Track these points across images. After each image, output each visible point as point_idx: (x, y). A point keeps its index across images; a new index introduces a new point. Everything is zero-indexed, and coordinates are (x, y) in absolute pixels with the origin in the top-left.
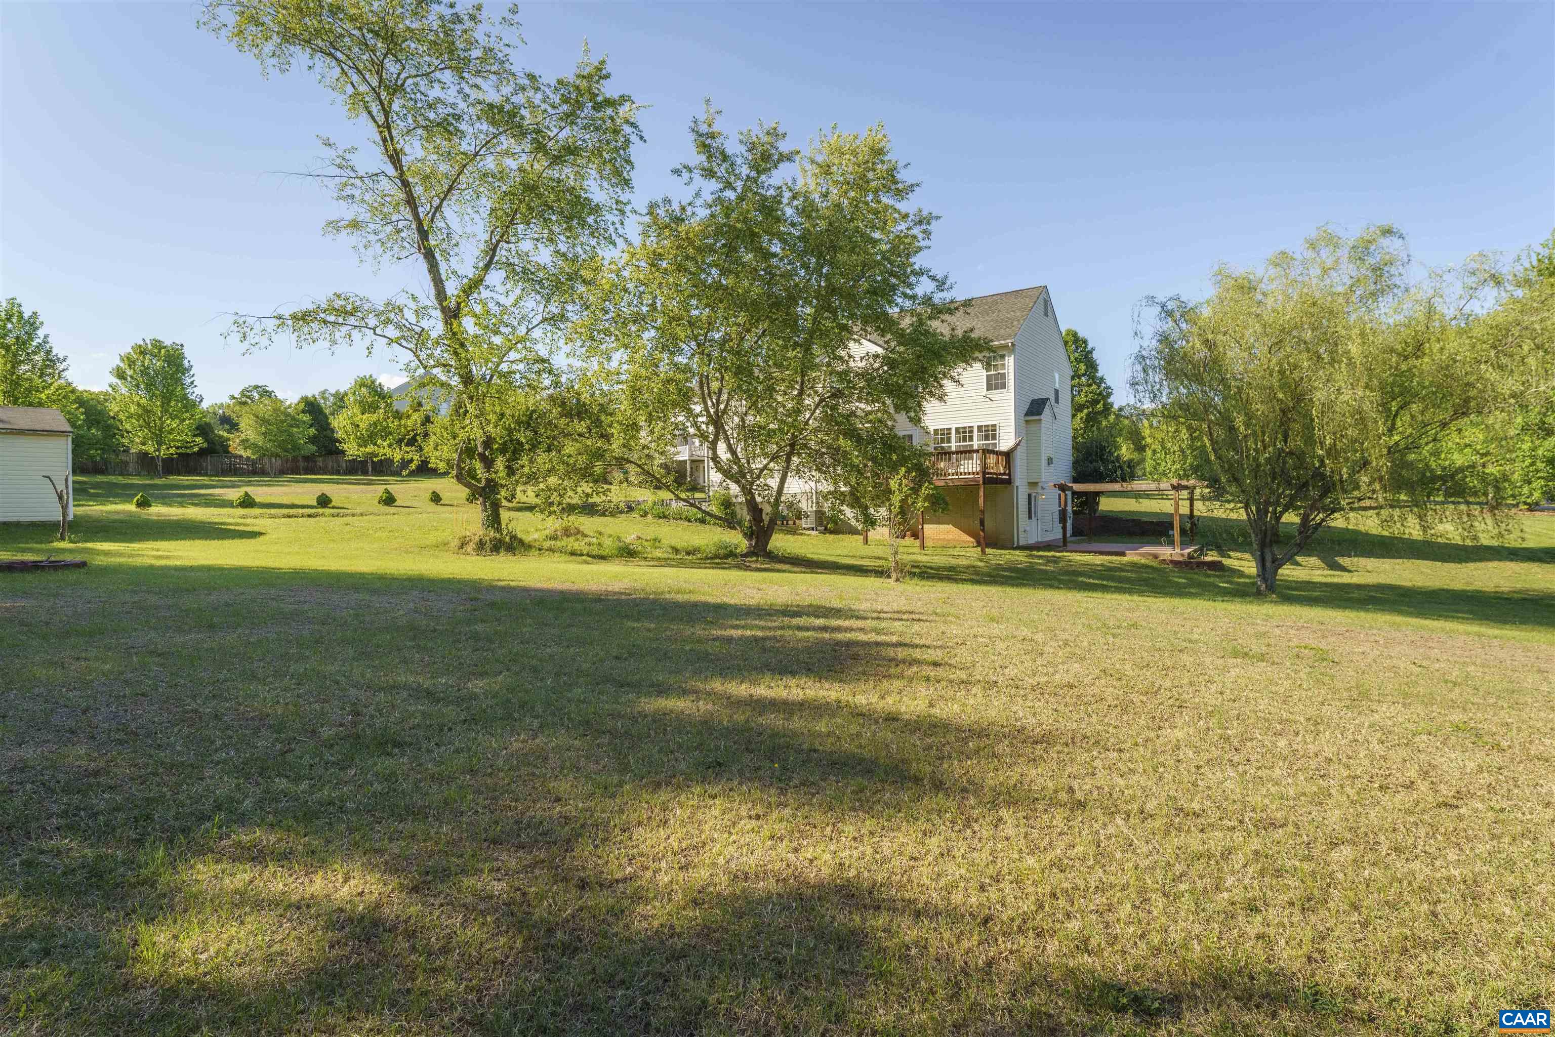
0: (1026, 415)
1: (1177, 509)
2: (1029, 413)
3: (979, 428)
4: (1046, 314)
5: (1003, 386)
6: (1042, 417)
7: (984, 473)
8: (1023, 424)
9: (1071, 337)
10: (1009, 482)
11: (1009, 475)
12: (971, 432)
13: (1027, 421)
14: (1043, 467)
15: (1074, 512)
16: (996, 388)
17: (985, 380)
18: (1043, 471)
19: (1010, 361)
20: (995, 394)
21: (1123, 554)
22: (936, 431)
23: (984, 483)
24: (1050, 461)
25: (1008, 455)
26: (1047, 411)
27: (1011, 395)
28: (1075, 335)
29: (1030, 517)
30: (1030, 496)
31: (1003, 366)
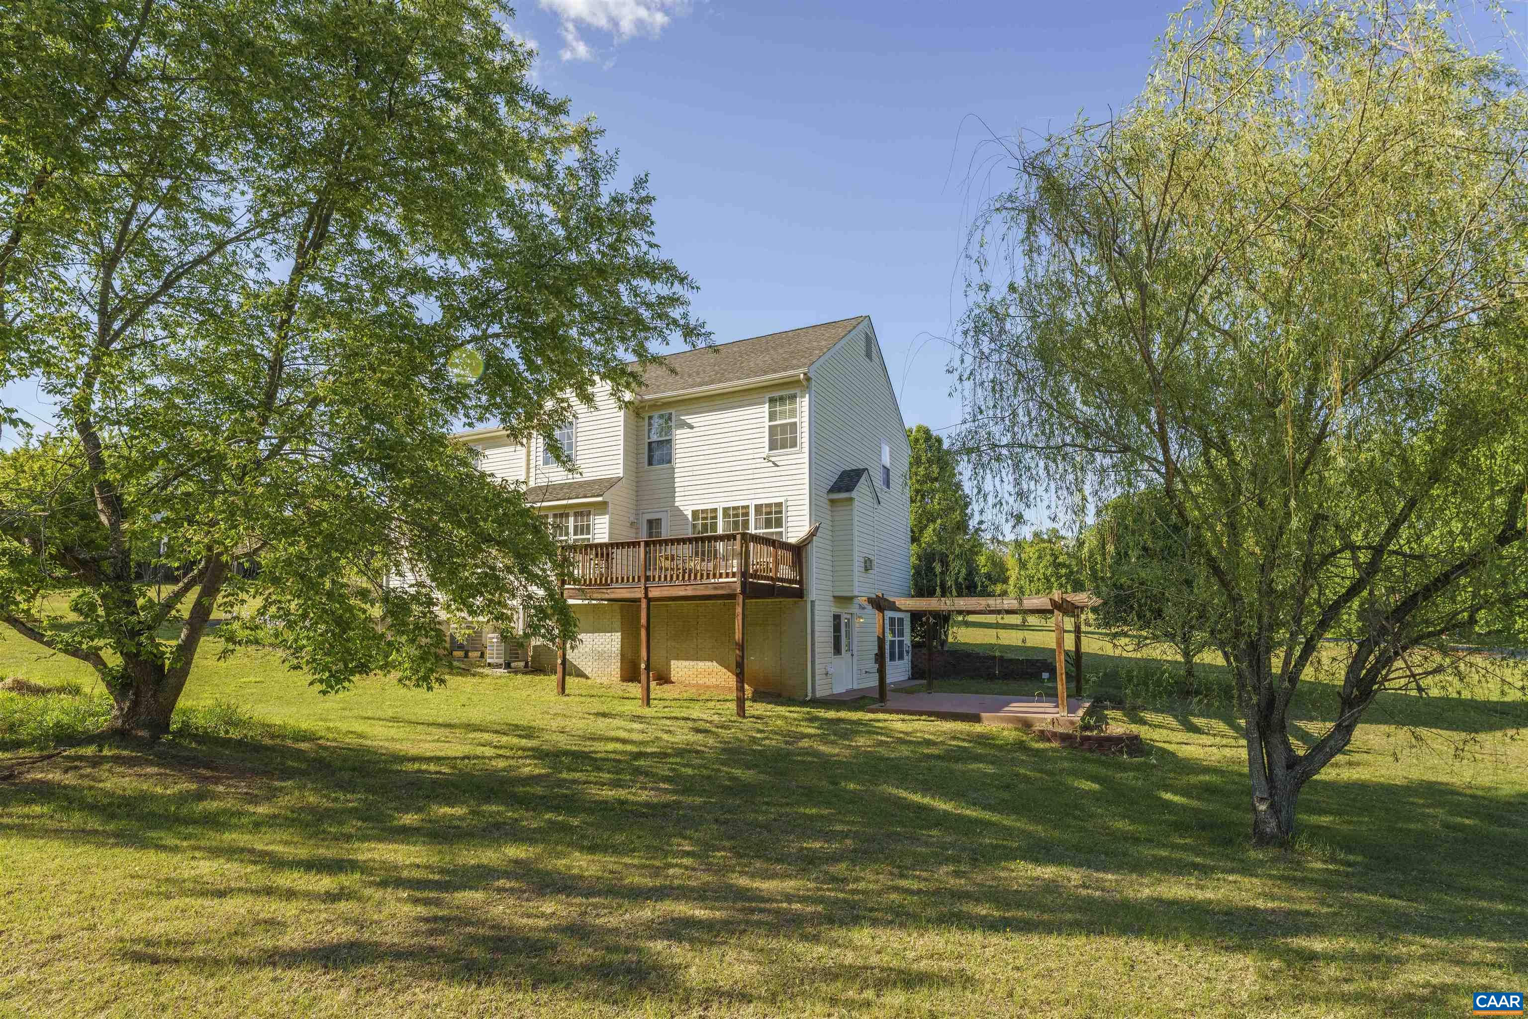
0: (831, 491)
1: (1060, 642)
2: (836, 488)
3: (758, 508)
4: (869, 355)
5: (794, 445)
6: (854, 494)
7: (744, 574)
8: (824, 502)
9: (922, 435)
10: (800, 594)
11: (800, 582)
12: (746, 514)
13: (832, 501)
14: (856, 573)
15: (915, 646)
16: (783, 447)
17: (767, 434)
18: (856, 579)
19: (804, 404)
20: (784, 457)
21: (977, 719)
22: (695, 513)
23: (743, 592)
24: (868, 565)
25: (798, 551)
26: (862, 485)
27: (804, 457)
28: (927, 432)
29: (837, 650)
30: (837, 618)
31: (793, 413)
